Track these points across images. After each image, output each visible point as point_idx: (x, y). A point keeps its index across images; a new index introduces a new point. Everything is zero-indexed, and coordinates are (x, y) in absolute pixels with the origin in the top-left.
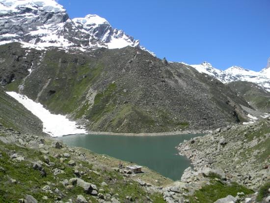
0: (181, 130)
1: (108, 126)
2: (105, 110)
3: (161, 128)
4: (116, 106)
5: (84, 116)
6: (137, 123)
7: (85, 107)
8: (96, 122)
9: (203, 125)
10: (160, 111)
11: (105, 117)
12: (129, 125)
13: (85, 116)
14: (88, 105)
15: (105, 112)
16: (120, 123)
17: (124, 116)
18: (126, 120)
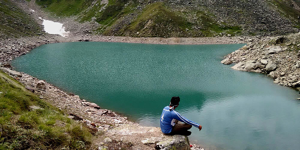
0: (228, 35)
1: (125, 30)
2: (122, 11)
3: (200, 32)
4: (138, 6)
5: (94, 18)
6: (165, 26)
7: (96, 8)
8: (110, 25)
9: (261, 30)
10: (199, 12)
11: (123, 19)
12: (153, 27)
13: (96, 19)
14: (100, 6)
15: (123, 13)
16: (142, 25)
17: (147, 17)
18: (150, 22)
